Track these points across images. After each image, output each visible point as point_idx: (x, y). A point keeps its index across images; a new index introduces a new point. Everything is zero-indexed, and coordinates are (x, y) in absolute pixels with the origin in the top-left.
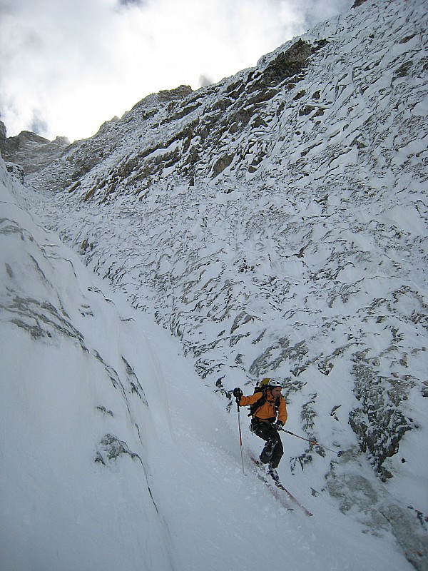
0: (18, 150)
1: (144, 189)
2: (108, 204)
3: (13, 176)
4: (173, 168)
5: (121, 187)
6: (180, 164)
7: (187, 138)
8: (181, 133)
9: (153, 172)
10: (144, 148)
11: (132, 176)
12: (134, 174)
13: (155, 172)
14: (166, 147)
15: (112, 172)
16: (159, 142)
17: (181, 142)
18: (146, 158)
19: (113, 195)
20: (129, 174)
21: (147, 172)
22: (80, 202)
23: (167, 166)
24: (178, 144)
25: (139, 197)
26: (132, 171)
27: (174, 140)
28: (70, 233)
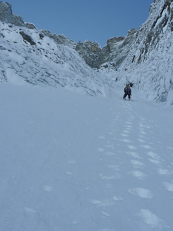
0: (111, 52)
1: (157, 43)
2: (146, 59)
3: (109, 69)
4: (167, 25)
5: (150, 48)
6: (169, 22)
7: (168, 6)
8: (164, 5)
9: (159, 33)
10: (153, 23)
11: (152, 39)
12: (152, 38)
13: (160, 32)
14: (161, 16)
15: (144, 43)
16: (157, 16)
17: (166, 10)
18: (155, 27)
19: (147, 53)
20: (151, 40)
21: (157, 34)
22: (137, 65)
23: (164, 26)
24: (166, 12)
25: (156, 49)
26: (151, 37)
27: (163, 10)
28: (134, 81)
